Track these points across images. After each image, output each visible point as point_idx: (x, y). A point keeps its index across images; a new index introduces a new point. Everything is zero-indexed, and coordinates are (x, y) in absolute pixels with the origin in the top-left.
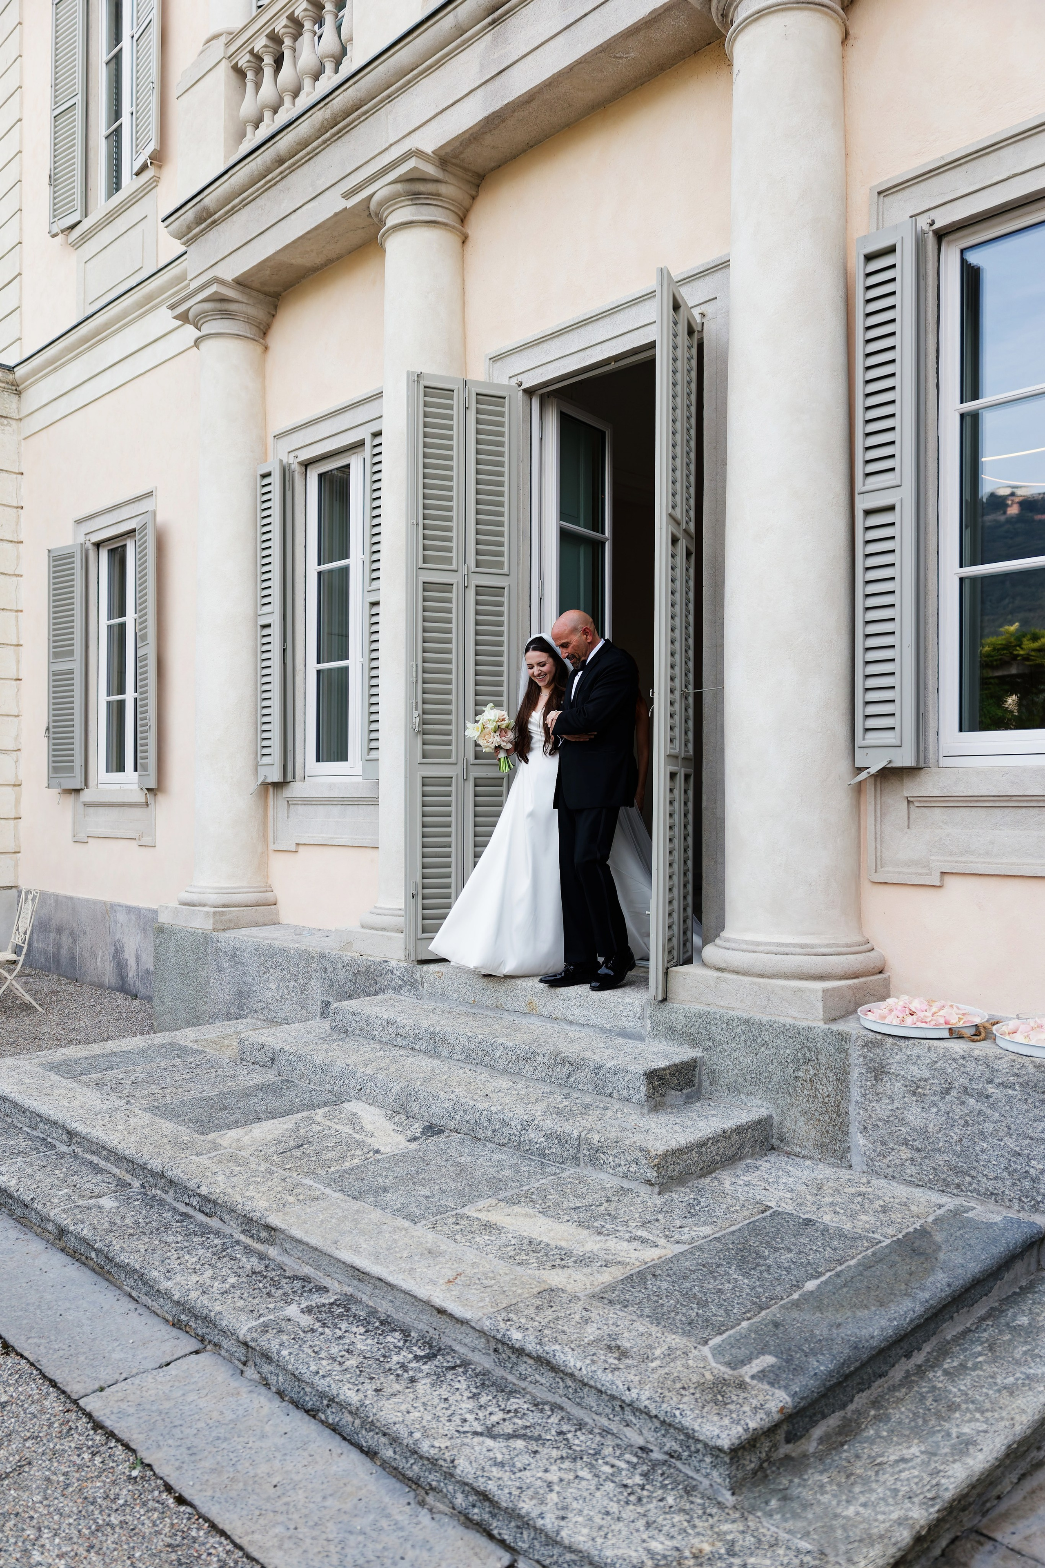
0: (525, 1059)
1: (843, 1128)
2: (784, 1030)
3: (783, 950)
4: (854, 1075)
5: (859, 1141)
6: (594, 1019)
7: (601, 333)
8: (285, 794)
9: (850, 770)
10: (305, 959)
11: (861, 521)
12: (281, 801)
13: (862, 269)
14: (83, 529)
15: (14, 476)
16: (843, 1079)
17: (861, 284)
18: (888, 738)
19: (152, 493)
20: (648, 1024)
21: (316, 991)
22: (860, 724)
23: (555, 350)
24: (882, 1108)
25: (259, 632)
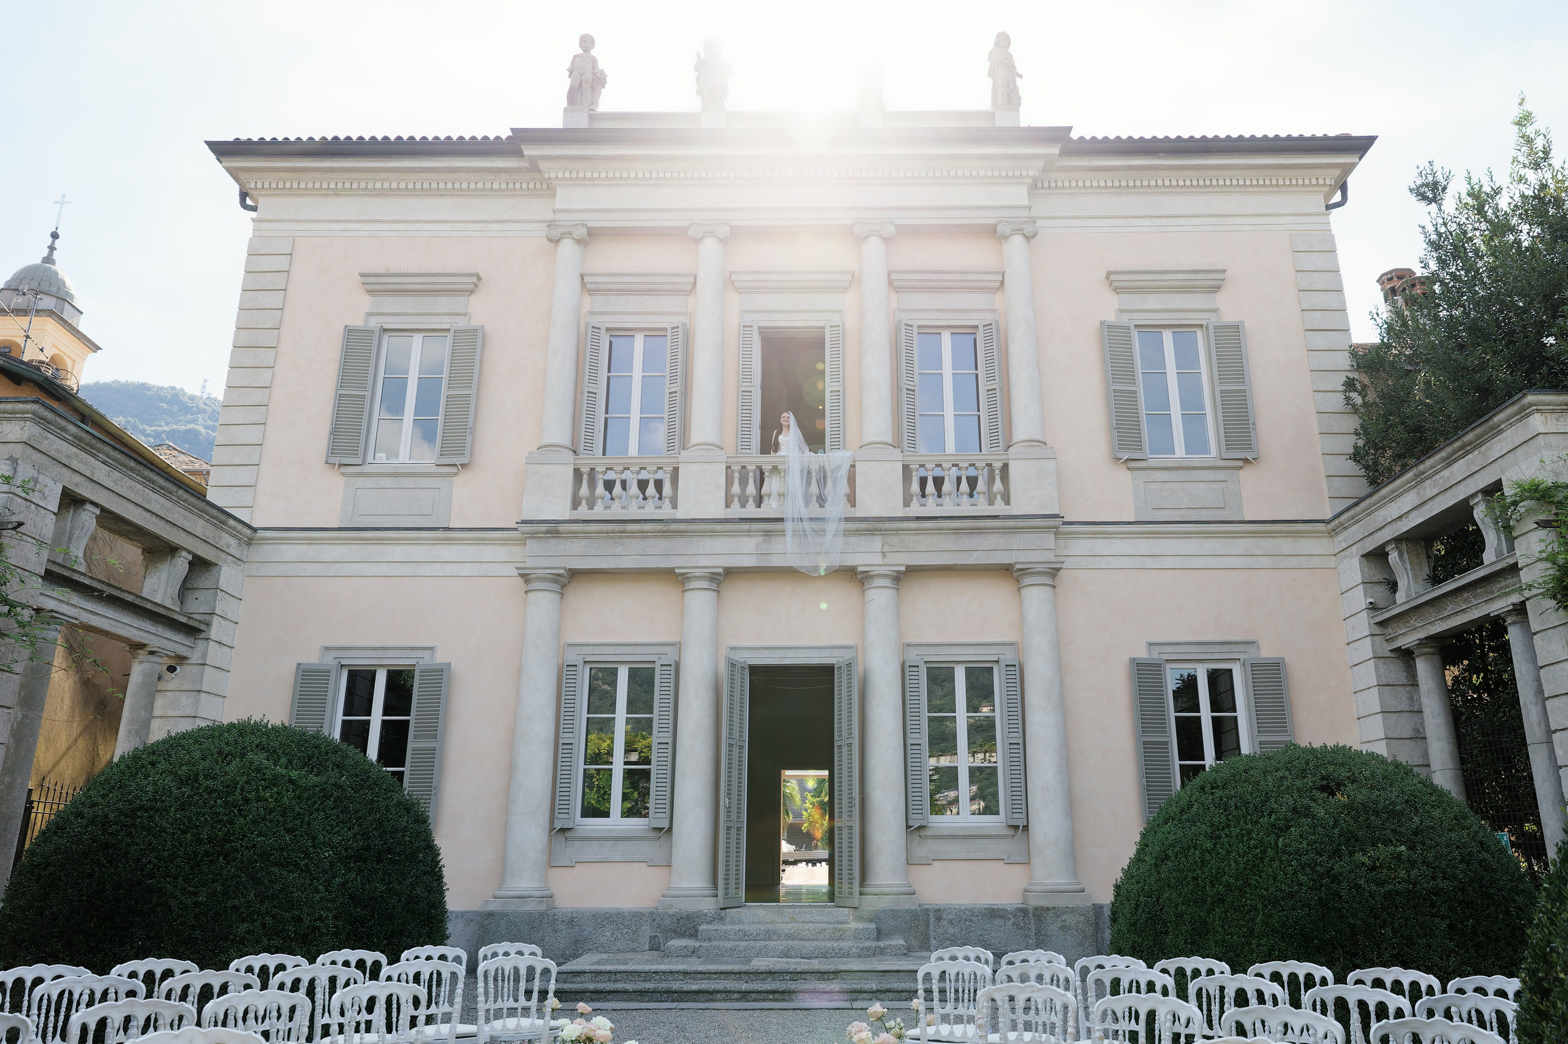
0: (820, 933)
1: (928, 939)
2: (907, 911)
3: (897, 886)
4: (931, 922)
5: (933, 942)
6: (825, 919)
7: (790, 653)
8: (569, 834)
9: (908, 827)
10: (637, 916)
11: (909, 747)
12: (561, 838)
13: (907, 669)
14: (333, 654)
15: (236, 600)
16: (927, 925)
17: (907, 674)
18: (920, 816)
19: (432, 649)
20: (852, 918)
21: (646, 931)
22: (910, 811)
23: (766, 654)
24: (941, 930)
25: (561, 747)
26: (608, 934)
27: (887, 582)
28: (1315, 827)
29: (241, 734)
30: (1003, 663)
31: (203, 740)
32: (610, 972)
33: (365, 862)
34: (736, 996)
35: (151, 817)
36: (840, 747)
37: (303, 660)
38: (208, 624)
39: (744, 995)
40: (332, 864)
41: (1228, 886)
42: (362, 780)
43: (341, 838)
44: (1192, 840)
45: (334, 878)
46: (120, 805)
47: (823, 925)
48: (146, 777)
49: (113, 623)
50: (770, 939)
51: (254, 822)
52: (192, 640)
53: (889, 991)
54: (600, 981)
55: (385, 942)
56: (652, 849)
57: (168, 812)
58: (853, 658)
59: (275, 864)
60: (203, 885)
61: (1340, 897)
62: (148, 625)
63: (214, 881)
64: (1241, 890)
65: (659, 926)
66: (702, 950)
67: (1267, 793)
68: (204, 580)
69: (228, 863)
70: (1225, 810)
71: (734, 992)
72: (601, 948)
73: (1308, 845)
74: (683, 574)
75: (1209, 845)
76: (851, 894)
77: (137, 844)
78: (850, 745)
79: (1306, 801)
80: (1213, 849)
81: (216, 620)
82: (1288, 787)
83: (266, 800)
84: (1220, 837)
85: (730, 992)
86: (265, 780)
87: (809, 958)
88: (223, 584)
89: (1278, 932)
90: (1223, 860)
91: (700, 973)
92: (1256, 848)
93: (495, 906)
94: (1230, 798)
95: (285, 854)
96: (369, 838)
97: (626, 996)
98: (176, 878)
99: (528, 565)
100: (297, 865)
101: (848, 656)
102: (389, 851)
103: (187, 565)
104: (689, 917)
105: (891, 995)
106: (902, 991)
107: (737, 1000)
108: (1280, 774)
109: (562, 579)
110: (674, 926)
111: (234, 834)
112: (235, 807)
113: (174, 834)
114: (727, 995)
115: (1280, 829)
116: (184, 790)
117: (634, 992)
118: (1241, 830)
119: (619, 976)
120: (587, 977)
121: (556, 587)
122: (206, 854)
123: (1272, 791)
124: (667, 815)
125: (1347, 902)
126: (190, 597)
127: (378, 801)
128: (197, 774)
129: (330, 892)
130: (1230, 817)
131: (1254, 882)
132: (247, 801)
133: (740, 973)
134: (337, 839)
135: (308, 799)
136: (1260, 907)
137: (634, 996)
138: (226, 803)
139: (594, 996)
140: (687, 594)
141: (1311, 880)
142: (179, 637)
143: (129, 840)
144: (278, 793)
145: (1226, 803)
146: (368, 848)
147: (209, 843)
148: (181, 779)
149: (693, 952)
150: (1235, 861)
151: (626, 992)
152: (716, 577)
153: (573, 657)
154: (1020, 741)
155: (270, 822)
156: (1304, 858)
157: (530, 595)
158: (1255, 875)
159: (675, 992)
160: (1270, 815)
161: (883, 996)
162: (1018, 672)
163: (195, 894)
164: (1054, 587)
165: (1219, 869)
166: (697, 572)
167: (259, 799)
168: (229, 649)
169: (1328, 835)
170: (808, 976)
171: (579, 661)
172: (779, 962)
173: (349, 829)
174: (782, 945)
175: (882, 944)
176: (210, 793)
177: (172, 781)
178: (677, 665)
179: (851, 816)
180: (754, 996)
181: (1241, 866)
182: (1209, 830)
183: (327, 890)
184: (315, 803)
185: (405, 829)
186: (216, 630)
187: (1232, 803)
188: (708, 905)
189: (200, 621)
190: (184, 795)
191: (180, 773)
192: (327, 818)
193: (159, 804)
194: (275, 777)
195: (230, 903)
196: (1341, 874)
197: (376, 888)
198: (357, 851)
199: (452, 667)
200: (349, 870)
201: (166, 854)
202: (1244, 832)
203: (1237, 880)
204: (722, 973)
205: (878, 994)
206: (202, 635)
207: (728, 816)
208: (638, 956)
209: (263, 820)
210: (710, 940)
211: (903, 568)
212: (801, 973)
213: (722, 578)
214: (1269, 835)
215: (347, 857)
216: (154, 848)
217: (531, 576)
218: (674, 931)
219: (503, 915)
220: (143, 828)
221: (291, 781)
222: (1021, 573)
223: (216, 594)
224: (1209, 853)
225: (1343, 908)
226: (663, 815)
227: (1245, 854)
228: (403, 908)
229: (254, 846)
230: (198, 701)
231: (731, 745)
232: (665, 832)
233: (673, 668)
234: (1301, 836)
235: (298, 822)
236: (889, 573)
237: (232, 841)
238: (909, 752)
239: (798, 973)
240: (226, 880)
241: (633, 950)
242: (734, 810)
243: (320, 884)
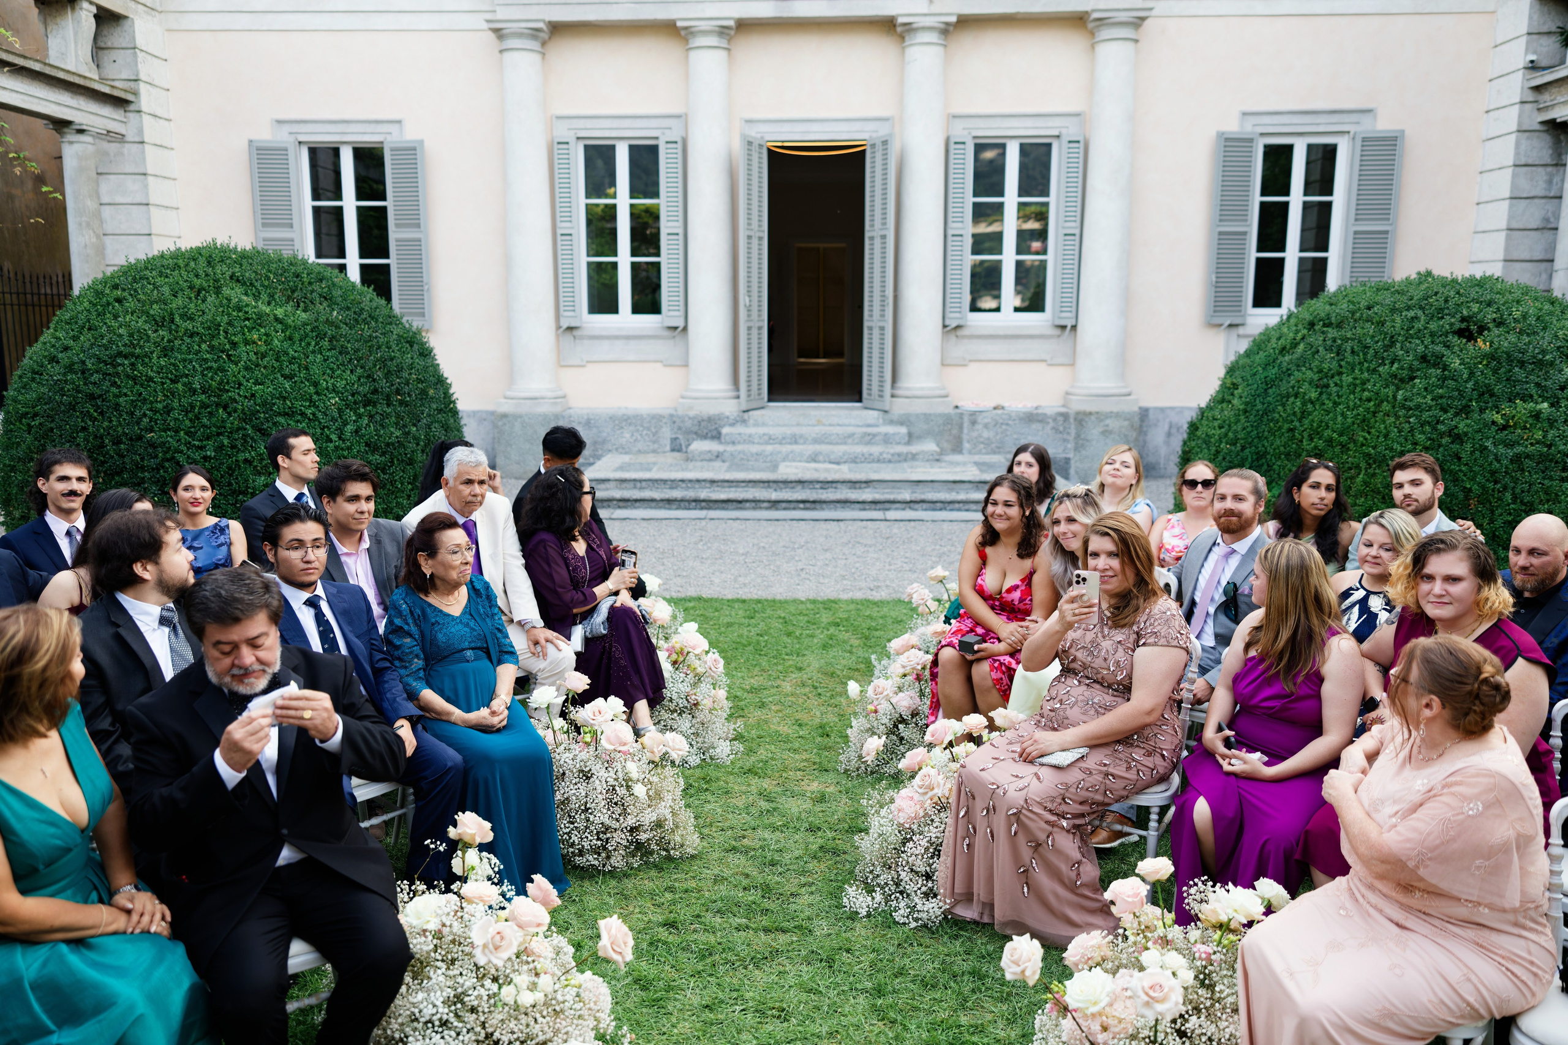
1: (961, 443)
2: (940, 415)
3: (930, 389)
4: (965, 425)
5: (966, 445)
6: (853, 422)
7: (815, 127)
8: (576, 333)
9: (945, 326)
10: (657, 418)
11: (950, 238)
12: (568, 337)
13: (952, 146)
14: (287, 128)
15: (160, 61)
16: (961, 427)
17: (952, 152)
18: (958, 315)
19: (399, 122)
20: (881, 421)
21: (667, 434)
22: (948, 310)
23: (787, 127)
24: (975, 434)
25: (559, 238)
26: (628, 435)
27: (933, 37)
28: (1444, 379)
29: (209, 263)
30: (1065, 139)
31: (168, 271)
32: (635, 480)
33: (374, 406)
34: (765, 505)
35: (133, 364)
36: (872, 238)
37: (254, 137)
38: (136, 93)
39: (775, 504)
40: (340, 411)
41: (1330, 442)
42: (355, 313)
43: (344, 382)
44: (1293, 387)
45: (345, 425)
46: (96, 350)
47: (851, 429)
48: (116, 317)
49: (26, 98)
50: (796, 443)
51: (247, 368)
52: (121, 112)
53: (923, 501)
54: (626, 488)
55: (410, 487)
56: (667, 349)
57: (150, 359)
58: (890, 135)
59: (280, 414)
60: (208, 439)
61: (1459, 459)
62: (65, 98)
63: (219, 434)
64: (1343, 446)
65: (680, 428)
66: (726, 455)
67: (1392, 337)
68: (116, 37)
69: (230, 414)
70: (1338, 354)
71: (764, 501)
72: (622, 449)
73: (1432, 400)
74: (686, 28)
75: (1314, 395)
76: (881, 396)
77: (126, 395)
78: (884, 237)
79: (1439, 348)
80: (1318, 399)
81: (143, 88)
82: (1419, 331)
83: (254, 343)
84: (1327, 386)
85: (759, 501)
86: (248, 319)
87: (838, 463)
88: (140, 41)
89: (1379, 493)
90: (1328, 412)
91: (727, 481)
92: (1369, 400)
93: (506, 407)
94: (1346, 340)
95: (288, 403)
96: (374, 380)
97: (653, 504)
98: (177, 432)
99: (499, 16)
100: (303, 414)
101: (882, 131)
102: (398, 392)
103: (93, 20)
104: (710, 419)
105: (925, 506)
106: (936, 502)
107: (767, 509)
108: (1411, 314)
109: (541, 35)
110: (695, 429)
111: (228, 383)
112: (223, 352)
113: (163, 384)
114: (756, 503)
115: (1402, 380)
116: (161, 332)
117: (662, 500)
118: (1355, 379)
119: (644, 484)
120: (612, 484)
121: (535, 45)
122: (204, 406)
123: (1399, 335)
124: (682, 313)
125: (1467, 464)
126: (107, 58)
127: (376, 337)
128: (172, 314)
129: (344, 441)
130: (1343, 363)
131: (1361, 439)
132: (234, 345)
133: (768, 482)
134: (340, 384)
135: (301, 340)
136: (1363, 465)
137: (661, 504)
138: (212, 347)
139: (621, 504)
140: (693, 54)
141: (1430, 439)
142: (107, 111)
143: (114, 390)
144: (266, 335)
145: (1339, 347)
146: (375, 391)
147: (204, 393)
148: (155, 320)
149: (717, 456)
150: (1343, 414)
151: (653, 500)
152: (726, 31)
153: (563, 132)
154: (1077, 232)
155: (265, 367)
156: (1426, 416)
157: (506, 55)
158: (1363, 430)
159: (704, 501)
160: (1392, 363)
161: (916, 506)
162: (1083, 148)
163: (201, 448)
164: (1136, 41)
165: (1321, 422)
166: (704, 25)
167: (247, 343)
168: (166, 123)
169: (1458, 390)
170: (839, 485)
171: (570, 137)
172: (808, 469)
173: (352, 371)
174: (810, 449)
175: (914, 448)
176: (191, 336)
177: (146, 322)
178: (685, 142)
179: (883, 316)
180: (784, 505)
181: (1349, 420)
182: (1316, 377)
183: (340, 438)
184: (309, 344)
185: (411, 366)
186: (147, 99)
187: (1348, 346)
188: (730, 408)
189: (125, 91)
190: (163, 339)
191: (152, 312)
192: (325, 360)
193: (138, 351)
194: (260, 315)
195: (241, 457)
196: (1466, 434)
197: (392, 433)
198: (365, 395)
199: (427, 144)
200: (360, 416)
201: (160, 406)
202: (1358, 382)
203: (1341, 435)
204: (750, 481)
205: (912, 505)
206: (132, 107)
207: (749, 316)
208: (661, 459)
209: (257, 365)
210: (733, 443)
211: (954, 19)
212: (832, 482)
213: (732, 32)
214: (1387, 386)
215: (355, 403)
216: (145, 399)
217: (504, 32)
218: (696, 433)
219: (516, 417)
220: (128, 376)
221: (277, 319)
222: (1098, 23)
223: (135, 55)
224: (1312, 403)
225: (1460, 470)
226: (676, 313)
227: (1356, 407)
228: (423, 451)
229: (253, 395)
230: (146, 186)
231: (749, 237)
232: (680, 331)
233: (679, 146)
234: (1426, 389)
235: (295, 367)
236: (937, 25)
237: (228, 391)
238: (949, 243)
239: (828, 482)
240: (231, 433)
241: (654, 451)
242: (755, 308)
243: (331, 433)
